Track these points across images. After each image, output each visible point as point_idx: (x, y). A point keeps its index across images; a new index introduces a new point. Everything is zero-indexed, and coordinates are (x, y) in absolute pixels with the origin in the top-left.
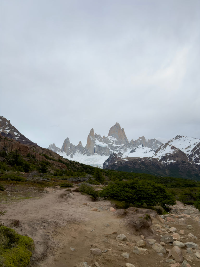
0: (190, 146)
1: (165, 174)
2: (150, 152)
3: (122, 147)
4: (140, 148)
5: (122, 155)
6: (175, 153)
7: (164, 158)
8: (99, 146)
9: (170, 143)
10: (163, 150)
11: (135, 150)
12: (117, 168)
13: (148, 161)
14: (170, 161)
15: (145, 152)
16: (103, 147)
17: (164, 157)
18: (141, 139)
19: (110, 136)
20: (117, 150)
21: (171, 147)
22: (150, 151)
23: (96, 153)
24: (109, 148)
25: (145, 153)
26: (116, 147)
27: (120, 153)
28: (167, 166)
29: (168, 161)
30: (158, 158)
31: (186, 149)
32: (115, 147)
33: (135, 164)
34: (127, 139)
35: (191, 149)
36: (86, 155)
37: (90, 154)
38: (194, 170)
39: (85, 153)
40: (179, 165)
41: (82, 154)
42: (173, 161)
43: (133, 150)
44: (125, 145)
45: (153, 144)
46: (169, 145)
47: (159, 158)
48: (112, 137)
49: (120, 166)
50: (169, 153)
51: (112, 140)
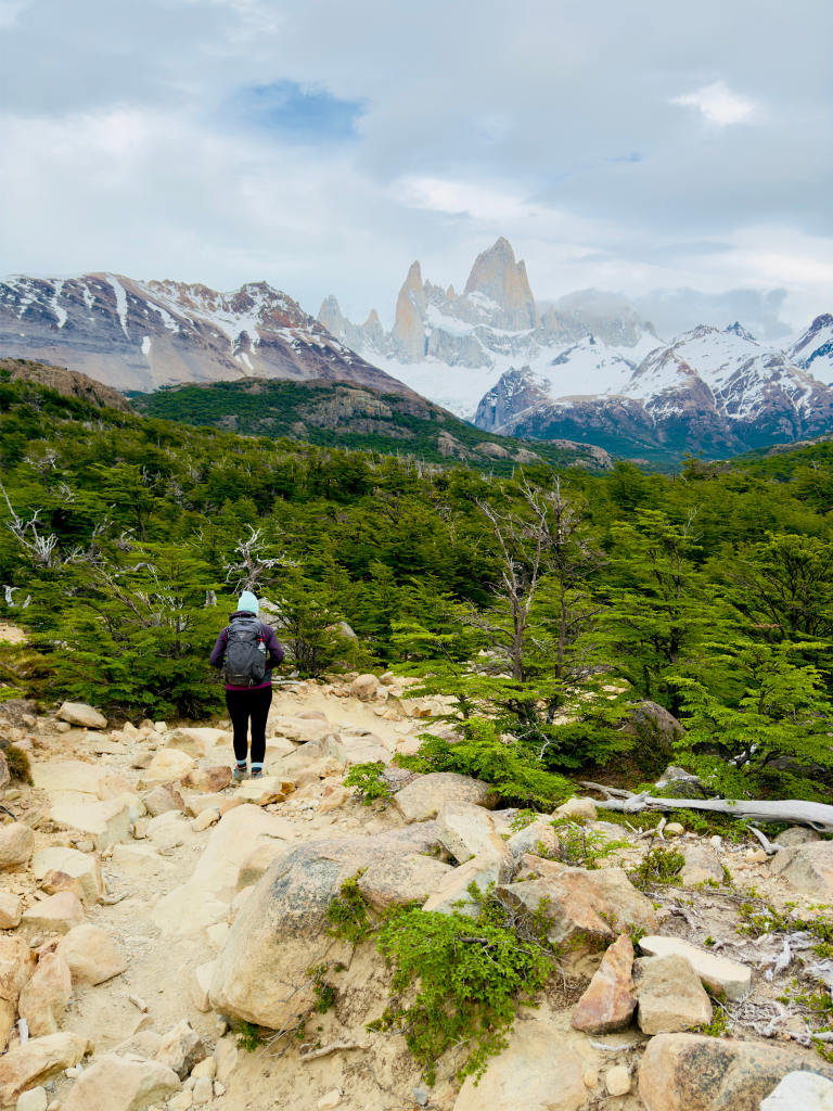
0: (727, 365)
1: (657, 440)
2: (612, 363)
3: (522, 339)
4: (583, 349)
5: (531, 376)
6: (687, 387)
7: (658, 401)
8: (440, 330)
9: (676, 352)
10: (657, 373)
11: (568, 356)
12: (547, 424)
13: (620, 408)
14: (671, 410)
15: (600, 364)
16: (456, 335)
17: (658, 397)
19: (476, 293)
20: (506, 349)
21: (678, 365)
22: (614, 360)
23: (433, 355)
24: (480, 341)
25: (598, 367)
26: (501, 341)
27: (526, 369)
28: (661, 422)
29: (666, 409)
30: (642, 400)
31: (714, 373)
32: (499, 337)
33: (590, 417)
35: (727, 374)
36: (394, 360)
37: (410, 357)
38: (719, 434)
39: (392, 353)
40: (689, 419)
41: (384, 358)
42: (676, 410)
43: (561, 356)
44: (532, 334)
45: (621, 327)
46: (673, 360)
47: (645, 398)
48: (483, 295)
49: (554, 419)
50: (671, 389)
51: (482, 307)
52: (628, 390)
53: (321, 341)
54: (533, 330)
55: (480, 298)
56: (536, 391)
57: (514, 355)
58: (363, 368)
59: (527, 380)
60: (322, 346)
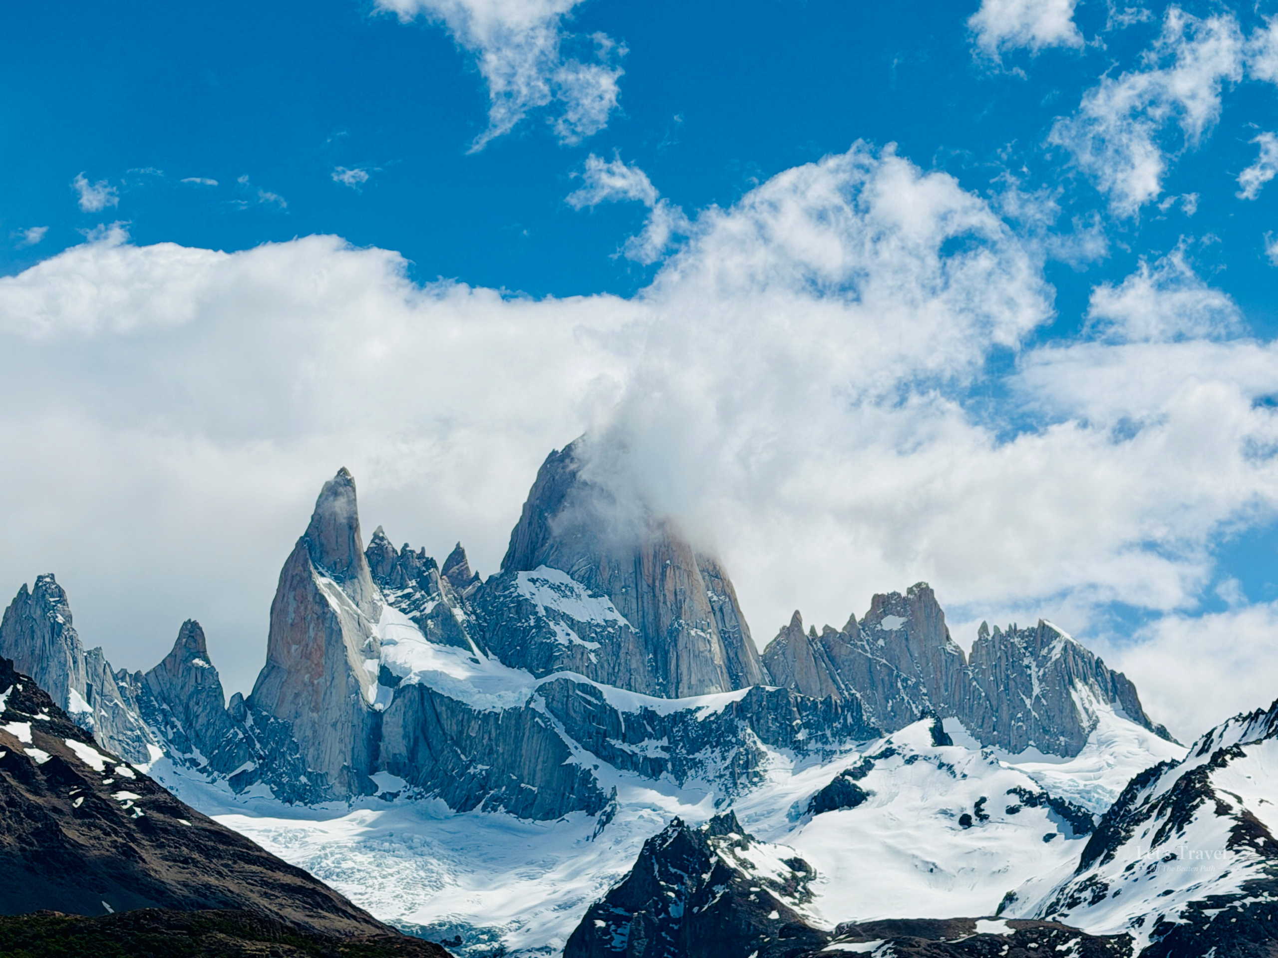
2: (1012, 811)
3: (704, 724)
4: (911, 760)
5: (744, 848)
6: (1266, 898)
7: (1179, 942)
8: (421, 689)
9: (1217, 779)
10: (1165, 849)
11: (863, 784)
15: (971, 812)
18: (892, 623)
19: (543, 572)
20: (651, 754)
21: (1227, 822)
22: (1014, 800)
23: (395, 769)
24: (559, 728)
25: (965, 821)
27: (724, 823)
30: (1123, 939)
32: (628, 716)
34: (736, 610)
36: (259, 791)
39: (249, 766)
41: (224, 783)
43: (838, 783)
44: (738, 709)
45: (1028, 691)
47: (1133, 933)
48: (566, 579)
50: (1216, 901)
51: (565, 617)
52: (1073, 903)
53: (36, 743)
54: (738, 695)
55: (556, 588)
56: (767, 903)
57: (680, 775)
58: (181, 832)
59: (731, 863)
60: (41, 756)
